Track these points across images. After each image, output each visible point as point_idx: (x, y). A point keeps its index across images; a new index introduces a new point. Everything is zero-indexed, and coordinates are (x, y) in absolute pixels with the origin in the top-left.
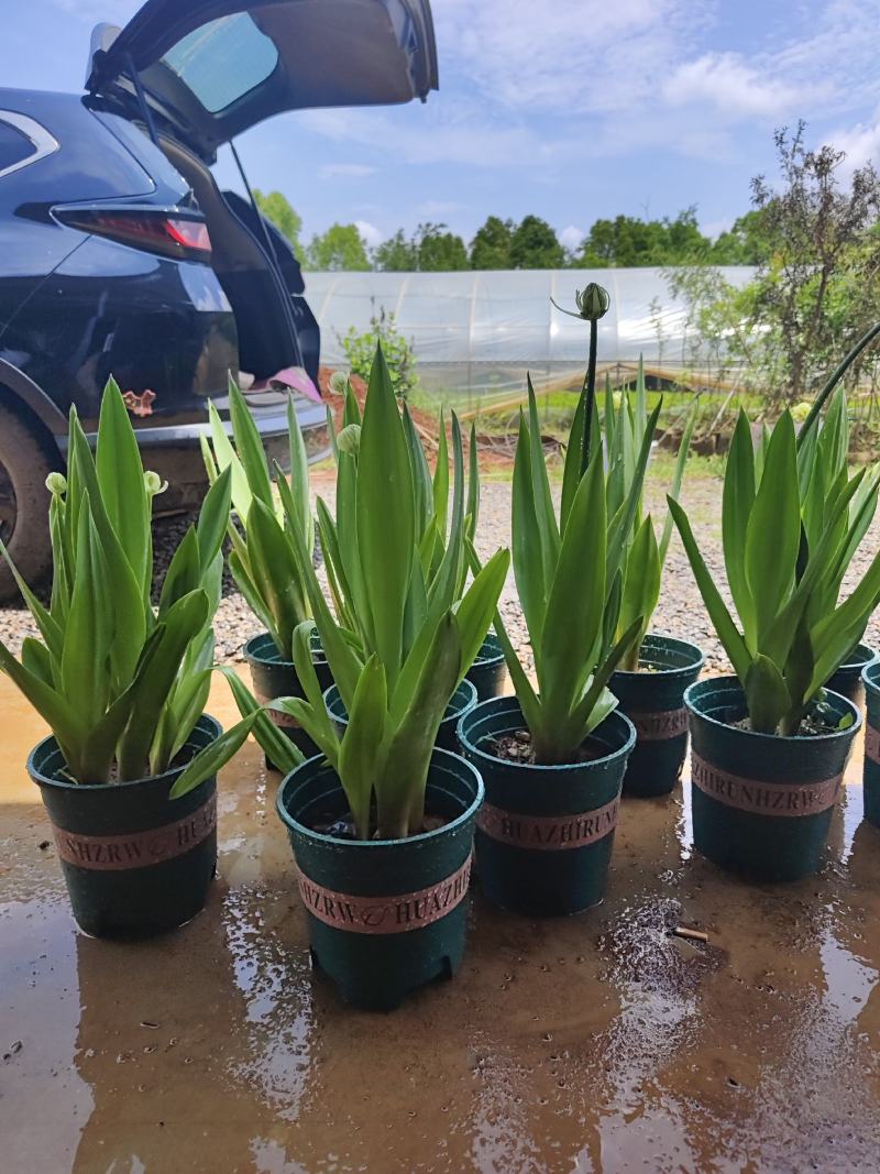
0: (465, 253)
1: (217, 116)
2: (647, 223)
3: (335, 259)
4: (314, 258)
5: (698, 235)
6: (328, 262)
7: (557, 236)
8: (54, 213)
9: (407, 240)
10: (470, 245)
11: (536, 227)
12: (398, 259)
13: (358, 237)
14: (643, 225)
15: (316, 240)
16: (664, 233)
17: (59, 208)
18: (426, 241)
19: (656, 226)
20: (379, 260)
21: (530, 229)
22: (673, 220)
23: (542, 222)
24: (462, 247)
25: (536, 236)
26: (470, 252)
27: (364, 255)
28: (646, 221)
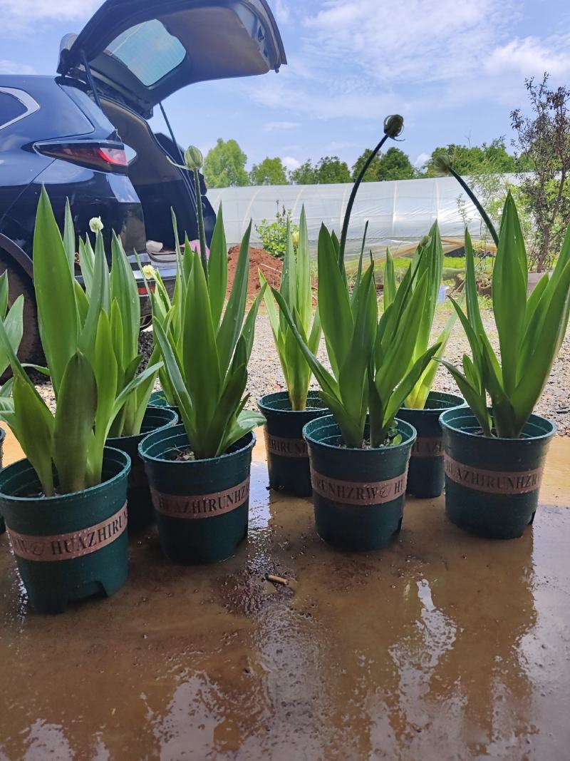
0: (349, 172)
1: (150, 88)
2: (470, 149)
3: (266, 179)
4: (253, 179)
5: (506, 155)
6: (262, 181)
7: (410, 160)
8: (35, 146)
9: (313, 167)
10: (353, 167)
11: (396, 154)
12: (306, 177)
13: (281, 165)
14: (467, 150)
15: (255, 168)
16: (481, 154)
17: (38, 144)
18: (324, 166)
19: (476, 150)
20: (294, 179)
21: (392, 155)
22: (488, 146)
23: (399, 151)
24: (347, 169)
25: (396, 160)
26: (352, 172)
27: (285, 176)
28: (469, 147)
